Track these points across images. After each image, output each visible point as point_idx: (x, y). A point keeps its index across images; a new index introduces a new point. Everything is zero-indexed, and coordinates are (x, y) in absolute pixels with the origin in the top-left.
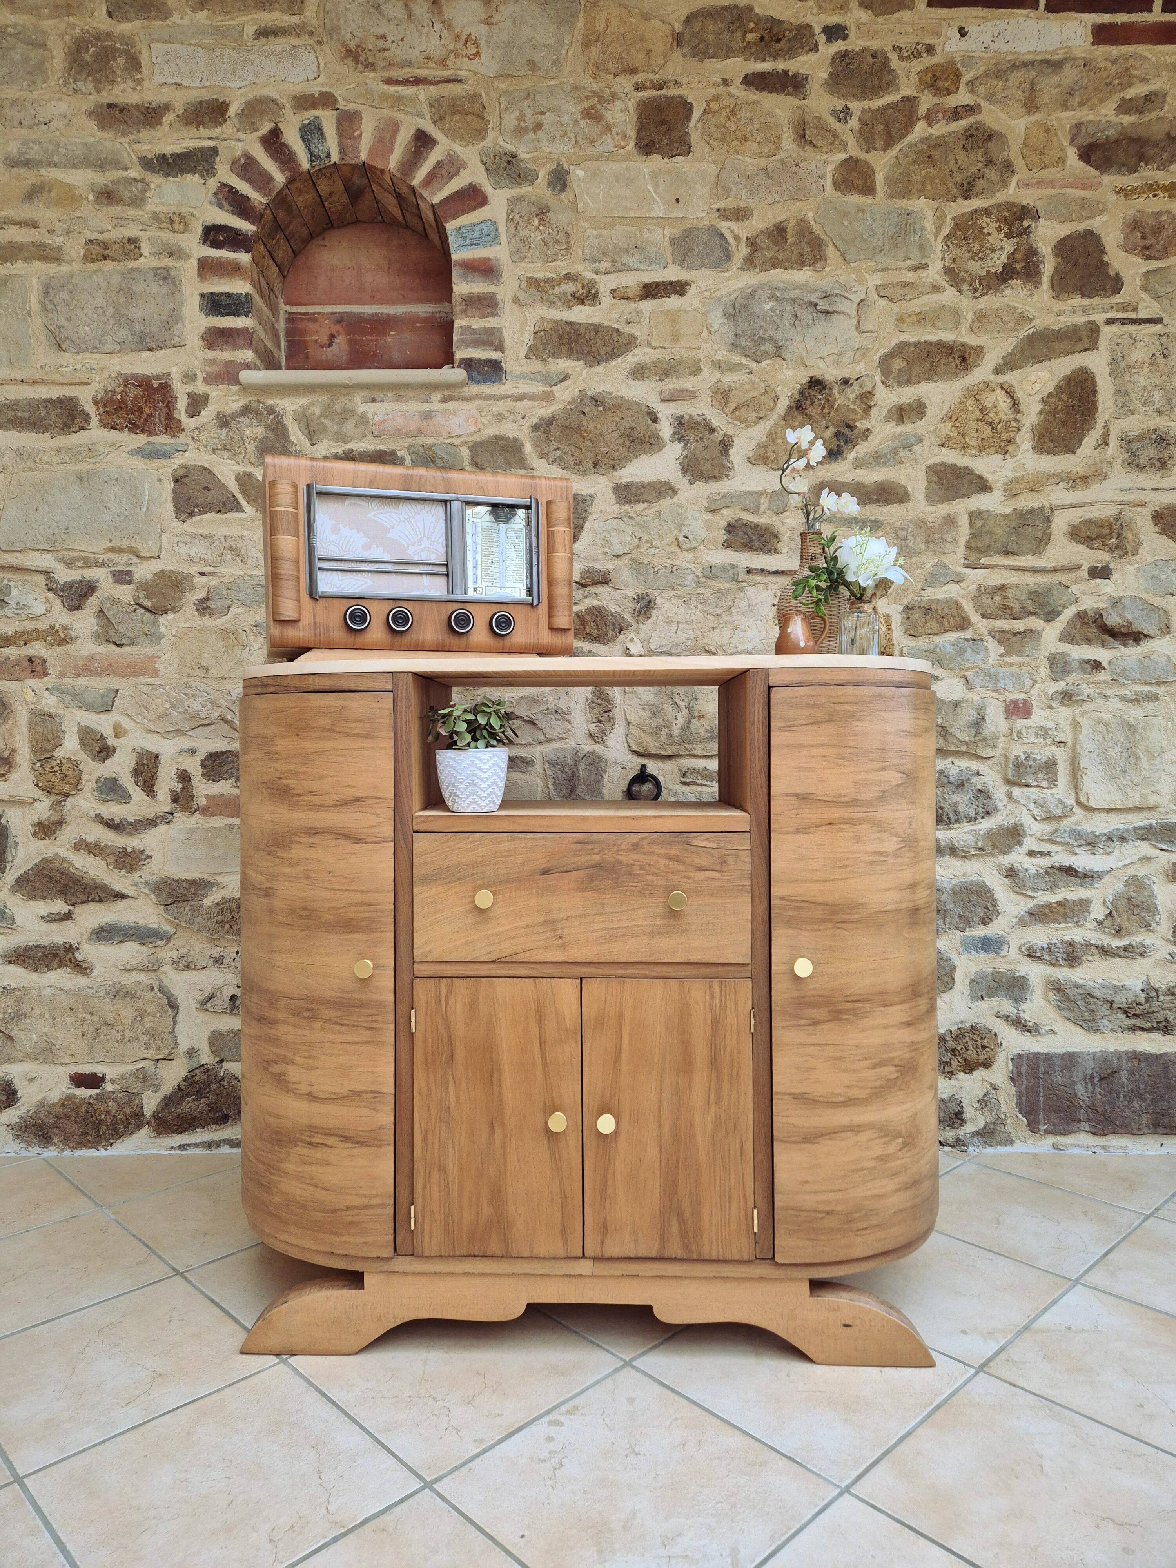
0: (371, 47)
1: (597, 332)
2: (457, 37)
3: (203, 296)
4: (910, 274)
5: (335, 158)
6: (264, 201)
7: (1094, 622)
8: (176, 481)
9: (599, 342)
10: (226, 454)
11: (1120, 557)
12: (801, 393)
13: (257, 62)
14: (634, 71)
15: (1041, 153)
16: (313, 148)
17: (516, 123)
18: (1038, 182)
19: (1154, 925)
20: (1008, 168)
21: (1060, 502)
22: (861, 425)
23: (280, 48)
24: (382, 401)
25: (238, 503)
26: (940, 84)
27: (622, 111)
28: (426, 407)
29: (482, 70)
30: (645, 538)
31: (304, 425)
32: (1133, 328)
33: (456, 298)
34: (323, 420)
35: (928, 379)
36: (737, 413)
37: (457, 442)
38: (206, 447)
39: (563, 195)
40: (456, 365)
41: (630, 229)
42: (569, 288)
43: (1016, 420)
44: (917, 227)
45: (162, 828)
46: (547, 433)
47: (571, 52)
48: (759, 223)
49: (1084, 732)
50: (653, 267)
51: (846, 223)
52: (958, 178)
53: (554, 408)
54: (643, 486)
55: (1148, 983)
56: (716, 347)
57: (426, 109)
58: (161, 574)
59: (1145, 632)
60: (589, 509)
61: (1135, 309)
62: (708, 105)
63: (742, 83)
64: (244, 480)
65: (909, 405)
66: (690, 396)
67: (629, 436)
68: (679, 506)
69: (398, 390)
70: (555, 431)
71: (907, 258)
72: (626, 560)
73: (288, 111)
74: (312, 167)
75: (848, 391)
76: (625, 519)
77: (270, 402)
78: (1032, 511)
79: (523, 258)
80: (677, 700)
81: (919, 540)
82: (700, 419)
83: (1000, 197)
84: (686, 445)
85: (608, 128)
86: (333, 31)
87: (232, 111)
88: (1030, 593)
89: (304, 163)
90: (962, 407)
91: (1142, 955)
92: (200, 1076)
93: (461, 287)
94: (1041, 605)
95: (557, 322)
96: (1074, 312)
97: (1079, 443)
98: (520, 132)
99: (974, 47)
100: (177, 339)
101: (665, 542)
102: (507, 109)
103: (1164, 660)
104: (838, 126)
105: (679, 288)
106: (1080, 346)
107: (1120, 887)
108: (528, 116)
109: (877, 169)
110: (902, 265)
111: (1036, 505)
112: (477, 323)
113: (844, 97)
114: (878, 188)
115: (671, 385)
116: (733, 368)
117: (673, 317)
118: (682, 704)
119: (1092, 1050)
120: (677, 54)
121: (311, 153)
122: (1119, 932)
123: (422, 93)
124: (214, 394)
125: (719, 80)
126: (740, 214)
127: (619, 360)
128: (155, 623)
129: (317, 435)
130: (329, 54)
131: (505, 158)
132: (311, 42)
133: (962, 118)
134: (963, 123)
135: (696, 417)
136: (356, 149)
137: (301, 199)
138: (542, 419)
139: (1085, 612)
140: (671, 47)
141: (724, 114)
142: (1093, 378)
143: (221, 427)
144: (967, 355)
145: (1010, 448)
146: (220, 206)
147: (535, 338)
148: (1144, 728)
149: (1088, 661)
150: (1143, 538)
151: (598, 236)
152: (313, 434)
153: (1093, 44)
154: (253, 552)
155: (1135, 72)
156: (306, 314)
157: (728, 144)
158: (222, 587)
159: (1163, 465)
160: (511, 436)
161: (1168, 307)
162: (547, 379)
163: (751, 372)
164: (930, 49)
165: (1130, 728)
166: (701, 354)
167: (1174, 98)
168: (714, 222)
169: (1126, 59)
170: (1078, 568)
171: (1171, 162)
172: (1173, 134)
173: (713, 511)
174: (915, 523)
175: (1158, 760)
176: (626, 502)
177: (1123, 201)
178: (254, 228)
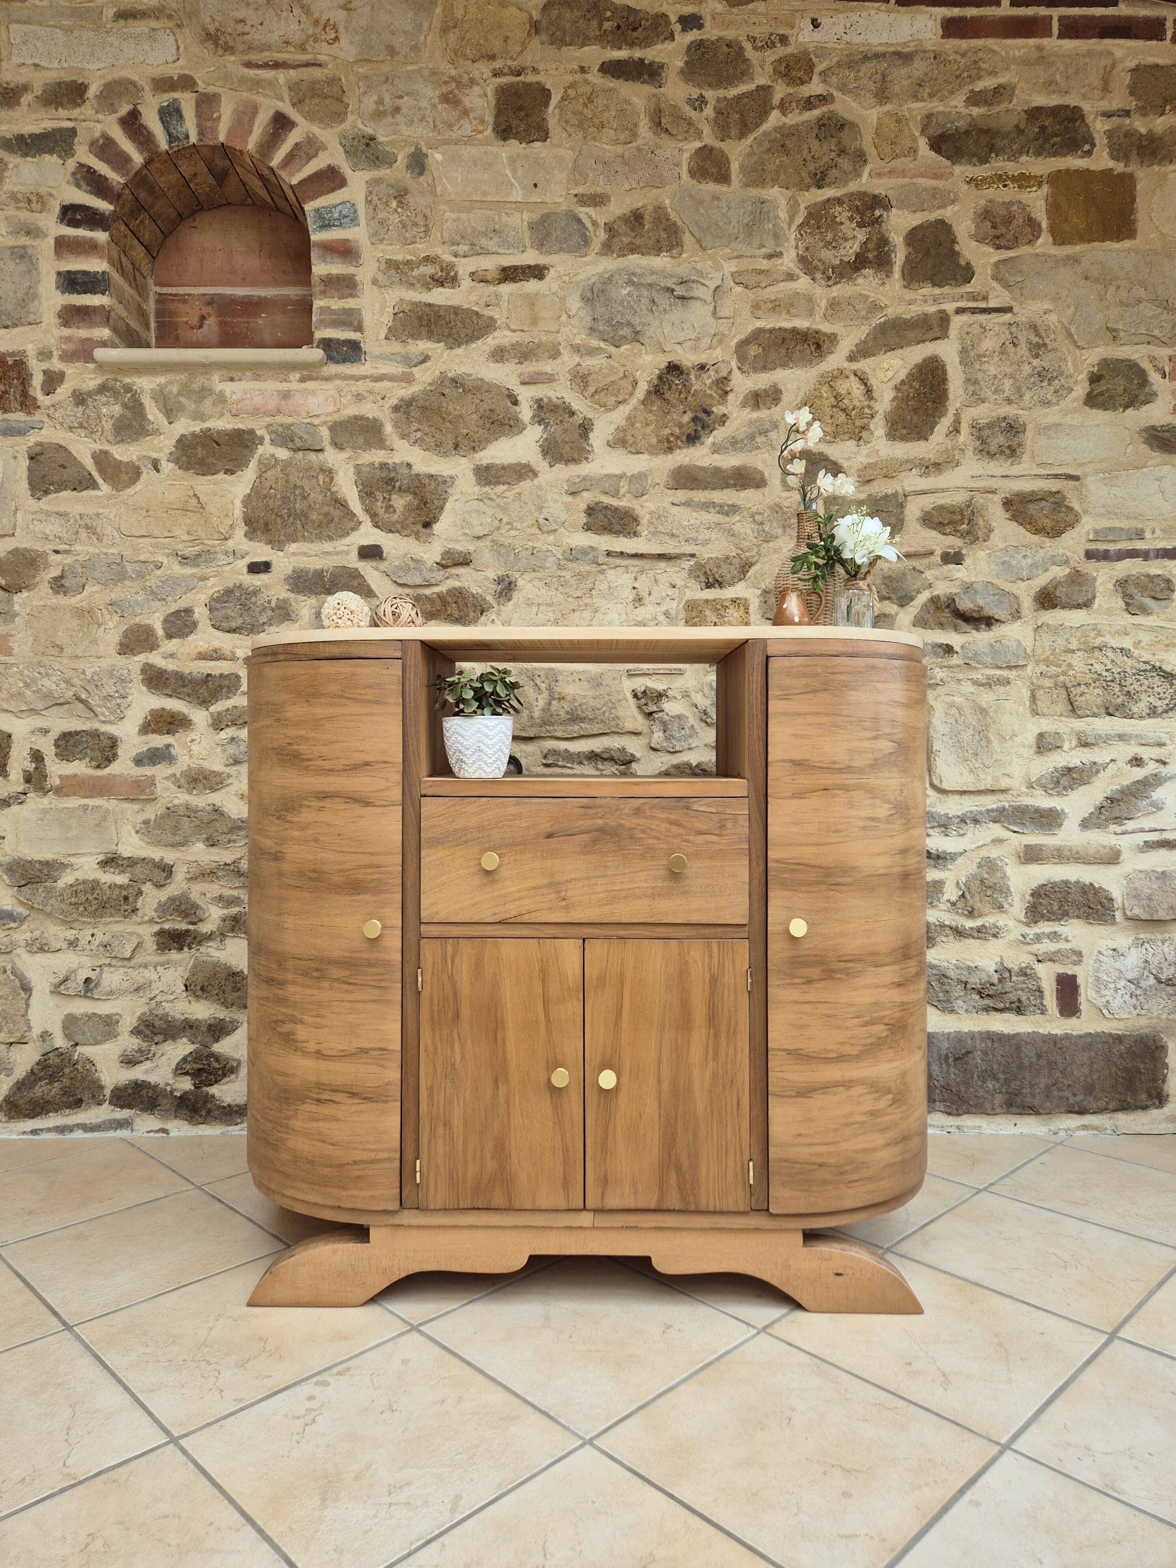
0: (230, 30)
1: (456, 314)
2: (317, 22)
3: (59, 274)
4: (765, 262)
5: (193, 139)
6: (122, 181)
7: (948, 606)
8: (31, 458)
9: (459, 325)
10: (83, 433)
11: (972, 543)
12: (660, 378)
13: (116, 43)
14: (492, 57)
15: (892, 143)
16: (172, 130)
17: (375, 106)
18: (890, 172)
19: (1007, 906)
20: (861, 157)
21: (913, 488)
22: (718, 410)
23: (139, 30)
24: (240, 380)
25: (94, 481)
26: (793, 73)
27: (480, 96)
28: (284, 386)
29: (342, 55)
30: (504, 521)
31: (161, 403)
32: (983, 318)
33: (315, 279)
34: (183, 400)
35: (784, 366)
36: (597, 397)
37: (316, 421)
38: (62, 424)
39: (422, 179)
40: (315, 345)
41: (488, 212)
42: (428, 270)
43: (869, 407)
44: (771, 215)
45: (15, 808)
47: (429, 38)
48: (617, 208)
49: (937, 715)
50: (511, 251)
51: (702, 211)
52: (811, 167)
53: (415, 389)
54: (503, 468)
55: (1002, 964)
56: (575, 331)
57: (285, 93)
58: (15, 552)
59: (996, 617)
60: (450, 490)
61: (985, 298)
62: (566, 91)
63: (599, 71)
64: (102, 459)
65: (765, 390)
66: (549, 379)
67: (489, 418)
68: (540, 488)
69: (257, 370)
70: (415, 413)
71: (762, 246)
72: (487, 542)
73: (147, 93)
74: (171, 148)
75: (705, 376)
76: (486, 500)
77: (127, 380)
78: (886, 496)
79: (382, 241)
80: (538, 682)
81: (775, 524)
82: (559, 402)
83: (853, 186)
84: (546, 427)
85: (466, 112)
86: (193, 14)
87: (91, 92)
88: (884, 578)
89: (163, 143)
90: (817, 393)
91: (995, 936)
92: (53, 1060)
93: (320, 268)
94: (894, 590)
95: (416, 304)
96: (925, 301)
97: (932, 430)
98: (378, 115)
99: (826, 39)
100: (32, 318)
101: (526, 524)
102: (366, 93)
103: (1014, 644)
104: (694, 115)
105: (537, 272)
106: (932, 335)
107: (973, 869)
108: (387, 98)
109: (732, 158)
110: (757, 252)
111: (890, 491)
112: (336, 304)
113: (700, 86)
114: (733, 177)
115: (530, 368)
116: (592, 352)
117: (532, 300)
118: (543, 686)
119: (947, 1031)
120: (536, 42)
121: (170, 135)
122: (971, 914)
123: (282, 77)
124: (70, 371)
125: (576, 67)
126: (597, 200)
127: (480, 342)
128: (9, 601)
129: (175, 413)
130: (189, 37)
131: (365, 141)
132: (170, 25)
133: (815, 108)
134: (816, 112)
135: (555, 400)
136: (214, 131)
137: (162, 179)
138: (402, 400)
139: (938, 597)
140: (529, 34)
141: (581, 100)
142: (944, 366)
143: (77, 405)
144: (821, 342)
145: (864, 434)
146: (78, 186)
147: (394, 319)
148: (995, 711)
149: (940, 646)
150: (994, 524)
151: (457, 220)
152: (171, 413)
153: (943, 37)
154: (108, 530)
155: (984, 66)
156: (176, 295)
157: (585, 131)
158: (78, 566)
159: (1012, 452)
160: (371, 417)
161: (1018, 296)
162: (406, 360)
163: (610, 357)
164: (784, 40)
165: (983, 711)
166: (560, 338)
167: (1023, 91)
168: (572, 208)
169: (976, 52)
170: (931, 553)
171: (1021, 154)
172: (1022, 126)
173: (573, 494)
174: (771, 508)
175: (1010, 743)
176: (487, 484)
177: (974, 191)
178: (112, 207)
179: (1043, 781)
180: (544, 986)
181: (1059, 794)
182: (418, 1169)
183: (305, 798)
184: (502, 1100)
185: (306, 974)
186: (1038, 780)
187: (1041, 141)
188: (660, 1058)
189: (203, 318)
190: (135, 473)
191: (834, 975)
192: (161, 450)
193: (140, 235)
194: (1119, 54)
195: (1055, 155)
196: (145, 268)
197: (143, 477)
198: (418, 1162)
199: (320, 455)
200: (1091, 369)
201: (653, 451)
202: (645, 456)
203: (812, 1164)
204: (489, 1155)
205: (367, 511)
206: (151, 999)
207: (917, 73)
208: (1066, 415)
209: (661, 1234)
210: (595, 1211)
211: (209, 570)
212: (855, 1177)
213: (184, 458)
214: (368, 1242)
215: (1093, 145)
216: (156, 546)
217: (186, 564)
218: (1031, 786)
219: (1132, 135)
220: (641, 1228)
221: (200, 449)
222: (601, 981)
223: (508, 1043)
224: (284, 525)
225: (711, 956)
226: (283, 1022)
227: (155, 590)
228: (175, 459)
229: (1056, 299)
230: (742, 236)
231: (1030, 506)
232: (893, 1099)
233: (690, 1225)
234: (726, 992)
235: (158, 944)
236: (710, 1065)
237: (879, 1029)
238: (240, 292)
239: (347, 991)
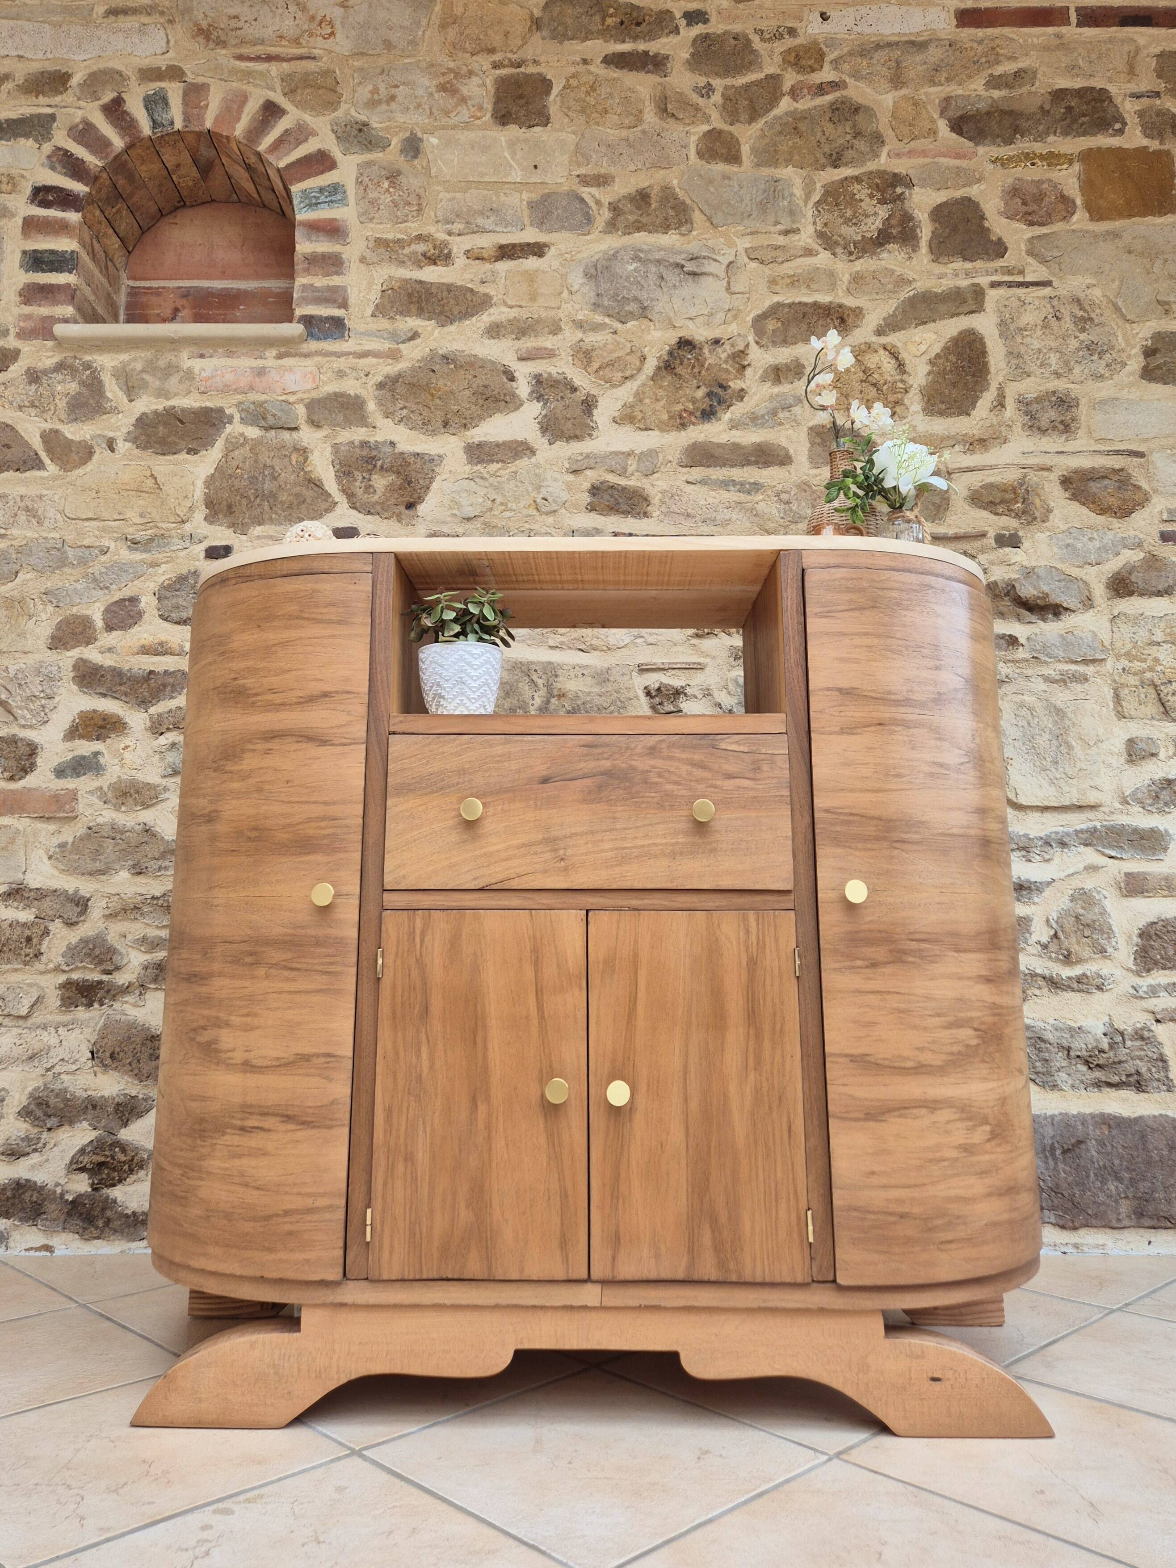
0: (223, 26)
1: (449, 291)
2: (312, 18)
3: (24, 252)
4: (781, 238)
5: (178, 125)
6: (100, 164)
7: (1007, 594)
9: (452, 302)
10: (33, 412)
11: (1029, 524)
12: (671, 353)
13: (104, 37)
14: (492, 51)
15: (910, 125)
16: (156, 117)
17: (369, 96)
18: (909, 152)
19: (1110, 950)
20: (878, 139)
21: (957, 465)
22: (735, 385)
23: (129, 25)
24: (211, 357)
25: (41, 461)
26: (803, 62)
27: (479, 86)
28: (260, 363)
29: (337, 49)
30: (498, 501)
31: (122, 380)
32: (1021, 291)
33: (298, 257)
34: (147, 377)
35: (806, 340)
36: (601, 373)
37: (292, 399)
38: (11, 403)
39: (416, 162)
40: (295, 321)
41: (485, 192)
42: (421, 248)
43: (902, 381)
44: (786, 193)
46: (393, 390)
47: (428, 33)
48: (622, 188)
49: (1005, 716)
50: (509, 229)
51: (712, 190)
52: (827, 149)
53: (402, 366)
54: (498, 445)
55: (1111, 1025)
56: (577, 307)
57: (277, 84)
59: (1065, 605)
60: (437, 469)
61: (1021, 272)
62: (568, 81)
63: (602, 62)
64: (51, 439)
65: (786, 365)
66: (550, 354)
67: (483, 394)
68: (538, 466)
69: (230, 346)
70: (400, 389)
71: (777, 223)
72: (477, 524)
73: (133, 82)
74: (154, 133)
75: (719, 350)
76: (477, 480)
77: (88, 358)
79: (371, 220)
80: (535, 677)
81: (803, 504)
82: (560, 378)
83: (871, 166)
84: (545, 404)
85: (464, 100)
86: (186, 11)
87: (74, 81)
89: (146, 128)
91: (1100, 988)
93: (304, 246)
95: (406, 281)
96: (957, 275)
97: (973, 405)
98: (372, 104)
99: (837, 30)
101: (521, 505)
102: (361, 83)
103: (1088, 635)
106: (967, 309)
107: (1064, 902)
108: (382, 88)
109: (742, 141)
110: (773, 229)
112: (320, 282)
113: (706, 75)
114: (744, 158)
115: (528, 343)
116: (596, 328)
117: (530, 277)
118: (540, 682)
119: (1049, 1113)
120: (537, 37)
121: (154, 121)
122: (1068, 959)
123: (274, 69)
124: (26, 349)
125: (578, 59)
126: (601, 181)
127: (474, 319)
129: (136, 390)
130: (180, 32)
131: (358, 127)
132: (162, 20)
133: (827, 94)
134: (829, 98)
135: (555, 375)
136: (201, 118)
137: (143, 168)
138: (387, 377)
139: (995, 583)
140: (530, 30)
141: (583, 89)
142: (982, 339)
143: (30, 383)
144: (845, 317)
145: (900, 409)
146: (53, 168)
147: (382, 297)
148: (1074, 713)
149: (1002, 637)
150: (1052, 504)
151: (452, 199)
152: (131, 391)
153: (957, 26)
154: (51, 513)
155: (1002, 51)
156: (149, 288)
157: (588, 116)
158: (12, 551)
159: (1066, 428)
160: (352, 394)
161: (1057, 270)
162: (394, 336)
163: (615, 333)
164: (792, 32)
165: (1059, 712)
166: (561, 314)
167: (1045, 75)
168: (574, 187)
169: (992, 40)
170: (984, 535)
171: (1048, 134)
172: (1047, 107)
173: (575, 472)
174: (798, 486)
175: (1094, 750)
176: (479, 462)
177: (1000, 171)
178: (87, 189)
179: (1140, 795)
180: (536, 972)
181: (1160, 811)
182: (369, 1222)
183: (249, 741)
184: (481, 1125)
185: (236, 961)
186: (1134, 794)
187: (1068, 121)
188: (685, 1067)
189: (176, 310)
190: (86, 452)
191: (904, 957)
192: (118, 428)
193: (115, 225)
194: (1142, 41)
195: (1084, 134)
196: (119, 258)
197: (96, 457)
198: (369, 1211)
199: (295, 434)
200: (1144, 343)
201: (664, 428)
202: (656, 433)
203: (892, 1214)
204: (463, 1204)
205: (343, 491)
206: (48, 1070)
207: (932, 60)
208: (1123, 389)
209: (693, 1318)
210: (604, 1282)
211: (161, 556)
212: (950, 1236)
213: (143, 438)
214: (299, 1331)
215: (1125, 124)
216: (104, 530)
217: (136, 549)
218: (1124, 801)
219: (1165, 114)
220: (666, 1309)
221: (161, 428)
222: (610, 964)
223: (490, 1046)
224: (250, 507)
225: (747, 932)
226: (204, 1028)
227: (98, 577)
228: (132, 438)
229: (1098, 273)
230: (755, 213)
231: (1092, 484)
232: (992, 1132)
233: (731, 1304)
234: (768, 978)
235: (62, 999)
236: (752, 1076)
237: (966, 1034)
238: (218, 284)
239: (287, 979)
